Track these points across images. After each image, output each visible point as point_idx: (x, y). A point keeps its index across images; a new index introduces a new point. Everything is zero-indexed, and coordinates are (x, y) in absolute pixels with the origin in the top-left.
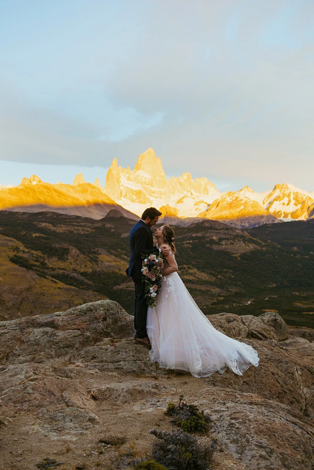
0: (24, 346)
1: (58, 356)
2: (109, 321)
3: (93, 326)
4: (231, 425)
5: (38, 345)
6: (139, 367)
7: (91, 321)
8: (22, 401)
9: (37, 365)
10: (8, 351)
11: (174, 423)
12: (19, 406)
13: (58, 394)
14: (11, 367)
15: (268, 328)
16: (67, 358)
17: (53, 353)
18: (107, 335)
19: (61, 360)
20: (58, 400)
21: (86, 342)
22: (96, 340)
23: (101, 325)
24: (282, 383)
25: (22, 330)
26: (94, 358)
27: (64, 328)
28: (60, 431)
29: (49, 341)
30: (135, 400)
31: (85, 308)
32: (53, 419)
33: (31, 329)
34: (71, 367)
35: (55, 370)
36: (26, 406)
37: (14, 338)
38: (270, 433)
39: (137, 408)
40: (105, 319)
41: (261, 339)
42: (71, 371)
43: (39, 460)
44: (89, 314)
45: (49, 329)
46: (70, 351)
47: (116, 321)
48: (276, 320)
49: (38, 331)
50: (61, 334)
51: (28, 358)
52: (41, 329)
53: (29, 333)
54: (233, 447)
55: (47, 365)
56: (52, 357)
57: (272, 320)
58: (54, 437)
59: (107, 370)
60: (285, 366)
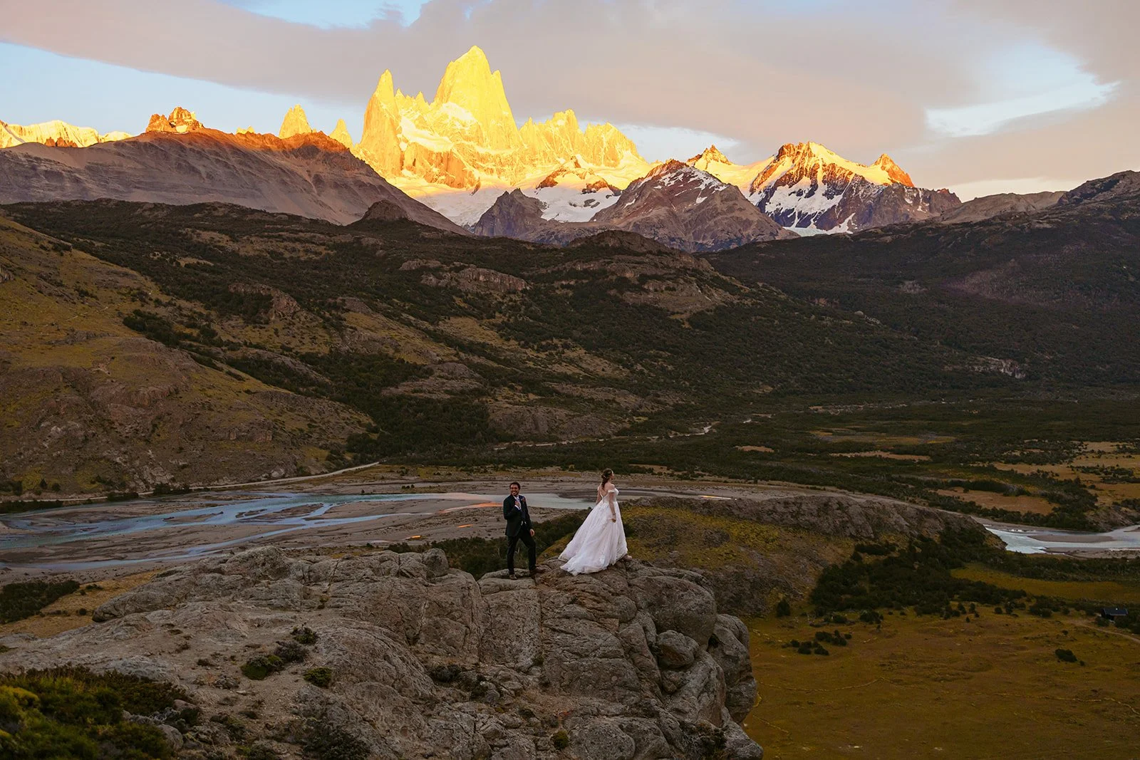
0: (198, 588)
1: (224, 596)
2: (268, 565)
3: (253, 571)
4: (330, 639)
5: (208, 587)
6: (287, 603)
7: (252, 567)
8: (200, 626)
9: (208, 603)
10: (186, 592)
11: (295, 638)
12: (198, 629)
13: (223, 622)
14: (189, 604)
15: (419, 567)
16: (231, 597)
17: (220, 593)
18: (265, 577)
19: (227, 598)
20: (223, 625)
21: (247, 584)
22: (255, 582)
23: (260, 570)
24: (403, 614)
25: (195, 575)
26: (251, 597)
27: (229, 574)
28: (222, 641)
29: (217, 585)
30: (275, 626)
31: (247, 556)
32: (219, 635)
33: (202, 575)
34: (234, 604)
35: (221, 606)
36: (202, 628)
37: (190, 582)
38: (353, 644)
39: (274, 631)
40: (264, 564)
41: (408, 577)
42: (233, 607)
43: (211, 653)
44: (251, 561)
45: (217, 575)
46: (233, 591)
47: (274, 565)
48: (435, 557)
49: (208, 576)
50: (226, 578)
51: (202, 597)
52: (211, 575)
53: (201, 578)
54: (325, 650)
55: (216, 603)
56: (219, 597)
57: (432, 557)
58: (219, 644)
59: (262, 606)
60: (415, 601)
